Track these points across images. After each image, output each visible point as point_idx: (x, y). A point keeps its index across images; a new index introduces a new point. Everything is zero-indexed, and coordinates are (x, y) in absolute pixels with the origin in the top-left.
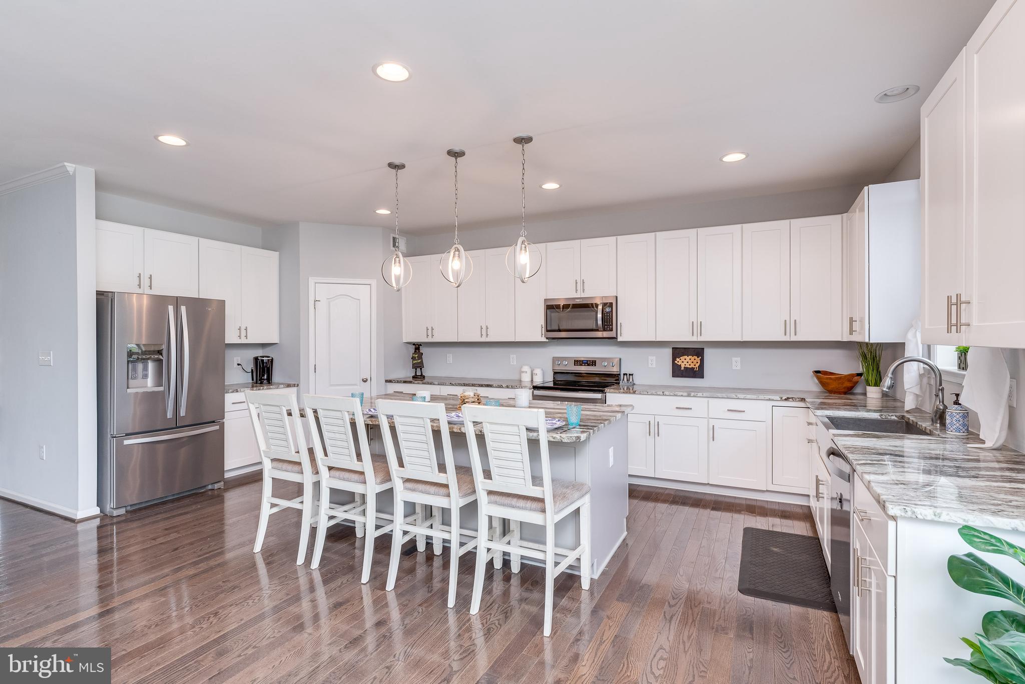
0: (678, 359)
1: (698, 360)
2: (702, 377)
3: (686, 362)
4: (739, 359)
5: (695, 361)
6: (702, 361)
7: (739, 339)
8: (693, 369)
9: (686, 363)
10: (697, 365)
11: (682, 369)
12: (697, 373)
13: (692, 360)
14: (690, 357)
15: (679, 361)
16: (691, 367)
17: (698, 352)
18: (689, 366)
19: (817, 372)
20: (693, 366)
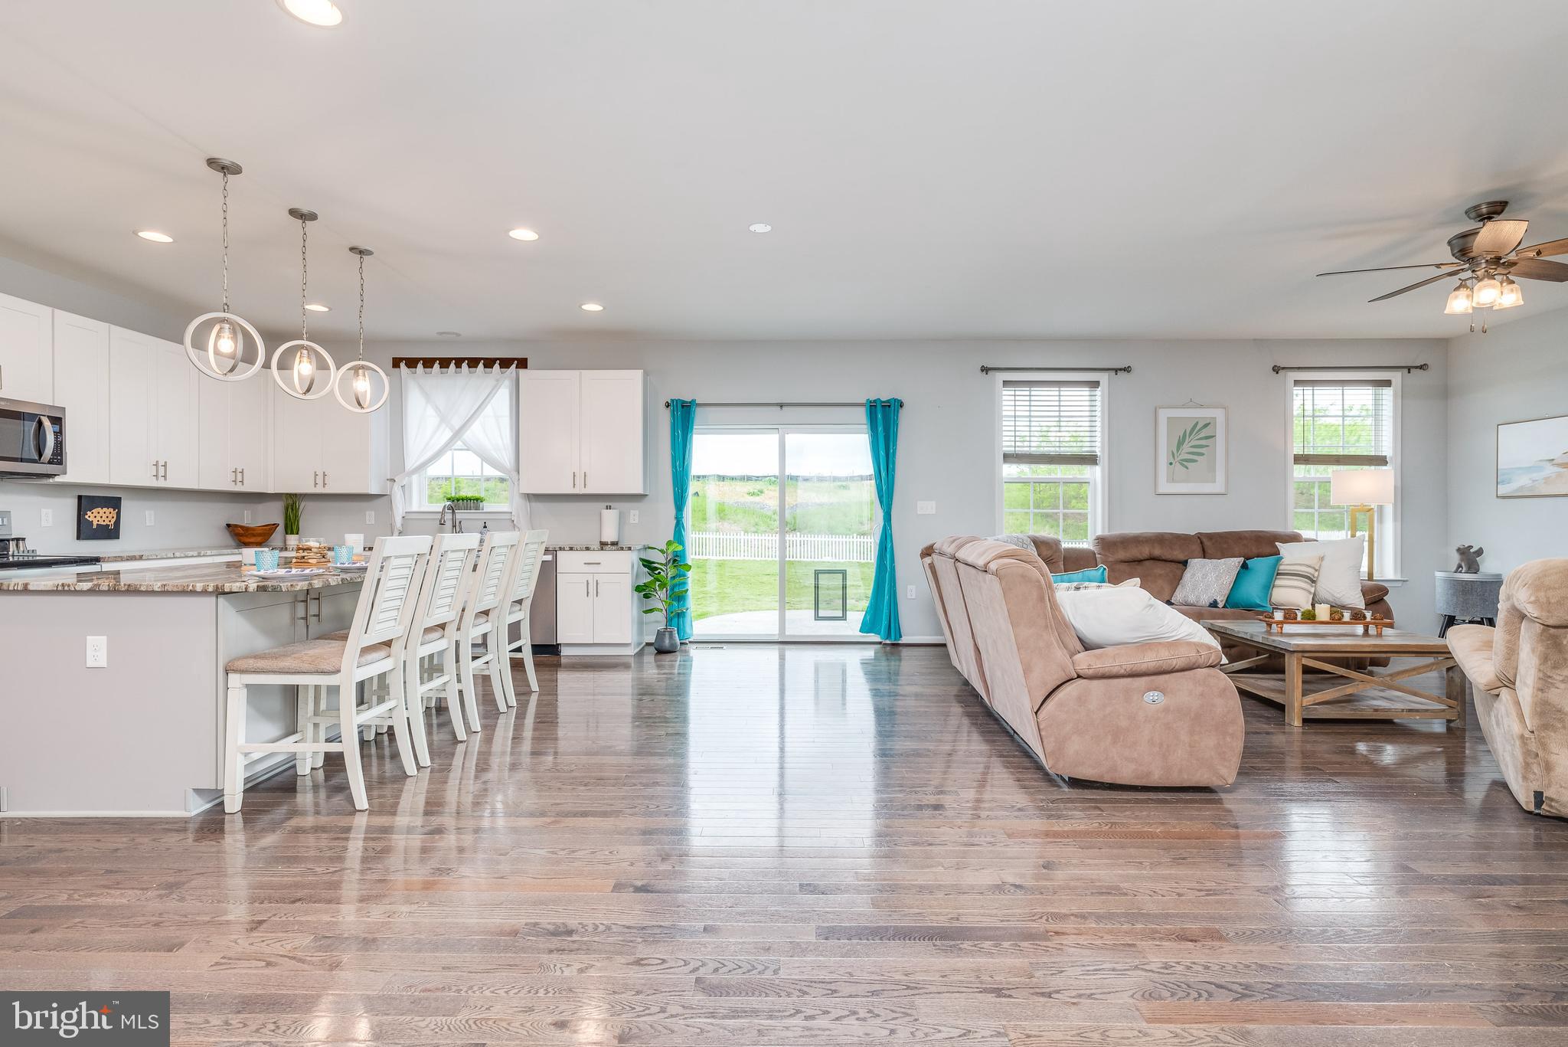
2: (117, 537)
3: (99, 516)
4: (151, 513)
5: (111, 515)
6: (118, 515)
7: (195, 488)
8: (108, 525)
9: (100, 519)
10: (113, 521)
11: (95, 527)
12: (110, 533)
13: (107, 514)
14: (105, 509)
16: (105, 523)
17: (114, 503)
18: (103, 523)
19: (228, 526)
20: (107, 522)
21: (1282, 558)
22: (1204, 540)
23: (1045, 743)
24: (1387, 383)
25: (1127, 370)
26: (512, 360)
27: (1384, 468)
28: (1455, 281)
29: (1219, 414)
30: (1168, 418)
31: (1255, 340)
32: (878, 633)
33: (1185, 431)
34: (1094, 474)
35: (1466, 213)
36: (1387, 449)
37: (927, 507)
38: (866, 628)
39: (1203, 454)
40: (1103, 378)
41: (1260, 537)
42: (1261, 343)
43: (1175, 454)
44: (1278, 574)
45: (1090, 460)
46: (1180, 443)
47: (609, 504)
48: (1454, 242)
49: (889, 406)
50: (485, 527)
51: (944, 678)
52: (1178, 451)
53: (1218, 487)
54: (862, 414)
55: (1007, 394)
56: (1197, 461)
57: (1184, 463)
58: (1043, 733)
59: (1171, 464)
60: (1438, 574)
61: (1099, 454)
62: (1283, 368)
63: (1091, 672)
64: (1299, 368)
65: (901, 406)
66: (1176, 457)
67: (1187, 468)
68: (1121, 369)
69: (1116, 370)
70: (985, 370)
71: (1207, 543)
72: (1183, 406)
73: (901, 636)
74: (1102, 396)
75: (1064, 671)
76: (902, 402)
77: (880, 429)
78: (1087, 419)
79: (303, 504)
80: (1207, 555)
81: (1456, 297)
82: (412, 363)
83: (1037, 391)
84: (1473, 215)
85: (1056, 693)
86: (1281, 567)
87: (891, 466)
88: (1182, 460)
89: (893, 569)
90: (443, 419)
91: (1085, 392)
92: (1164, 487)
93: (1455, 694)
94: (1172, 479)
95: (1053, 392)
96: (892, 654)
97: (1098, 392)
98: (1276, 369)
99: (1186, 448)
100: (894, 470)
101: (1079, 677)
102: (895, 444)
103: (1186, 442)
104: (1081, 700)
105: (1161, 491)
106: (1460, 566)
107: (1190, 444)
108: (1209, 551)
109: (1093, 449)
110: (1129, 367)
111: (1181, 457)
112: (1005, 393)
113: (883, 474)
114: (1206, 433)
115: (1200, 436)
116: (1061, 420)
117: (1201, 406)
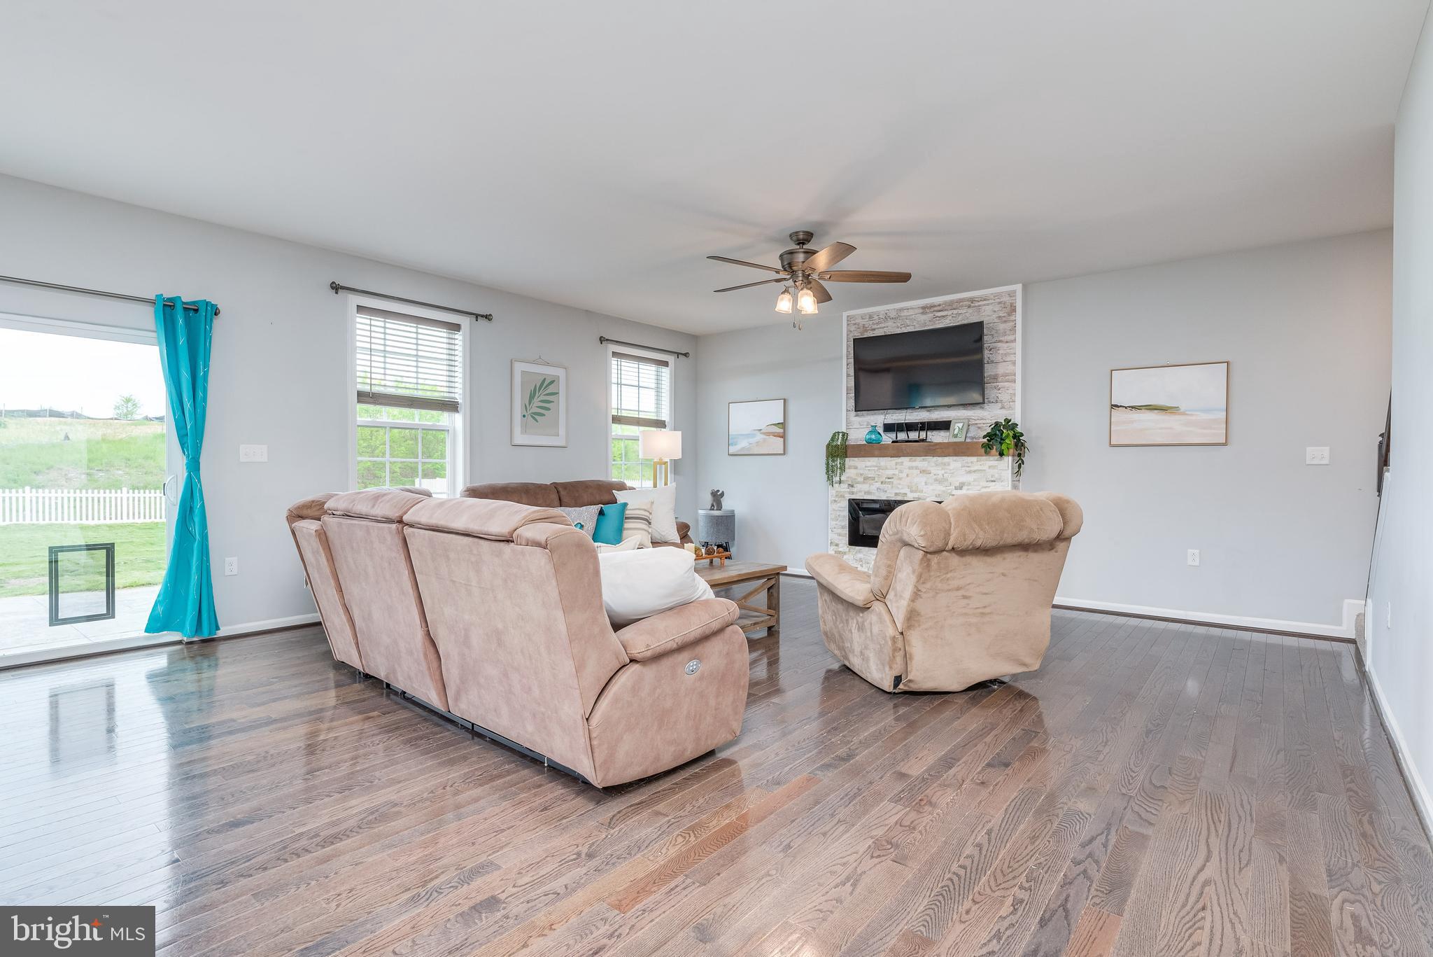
21: (625, 505)
22: (560, 489)
23: (595, 755)
24: (666, 364)
25: (488, 317)
27: (664, 430)
28: (782, 285)
29: (560, 373)
30: (522, 372)
31: (587, 311)
32: (179, 628)
33: (536, 386)
34: (456, 422)
35: (790, 236)
36: (665, 416)
37: (255, 453)
38: (155, 624)
39: (549, 409)
40: (464, 321)
41: (599, 485)
42: (590, 314)
43: (528, 407)
44: (627, 518)
45: (451, 406)
46: (532, 397)
48: (785, 256)
49: (196, 311)
51: (319, 678)
52: (530, 404)
53: (560, 440)
54: (148, 317)
55: (362, 321)
56: (544, 415)
57: (535, 416)
58: (595, 743)
59: (524, 416)
60: (701, 512)
61: (460, 401)
62: (607, 340)
63: (649, 654)
64: (617, 342)
65: (216, 314)
66: (528, 410)
67: (537, 421)
68: (482, 316)
69: (477, 316)
70: (336, 288)
71: (563, 493)
72: (534, 362)
73: (218, 628)
74: (464, 341)
75: (617, 658)
76: (217, 309)
77: (182, 341)
78: (445, 363)
80: (563, 503)
81: (782, 299)
83: (392, 324)
84: (794, 238)
85: (610, 687)
86: (627, 512)
87: (200, 394)
88: (534, 413)
89: (205, 537)
91: (443, 333)
92: (520, 438)
93: (774, 605)
94: (524, 431)
95: (410, 327)
96: (205, 656)
97: (459, 336)
98: (602, 340)
99: (536, 402)
100: (205, 399)
101: (632, 661)
102: (206, 365)
103: (536, 397)
104: (635, 689)
105: (516, 442)
106: (713, 505)
107: (539, 399)
108: (565, 499)
109: (452, 395)
110: (490, 315)
111: (532, 411)
112: (358, 320)
113: (188, 405)
114: (551, 389)
115: (547, 392)
116: (419, 360)
117: (548, 364)
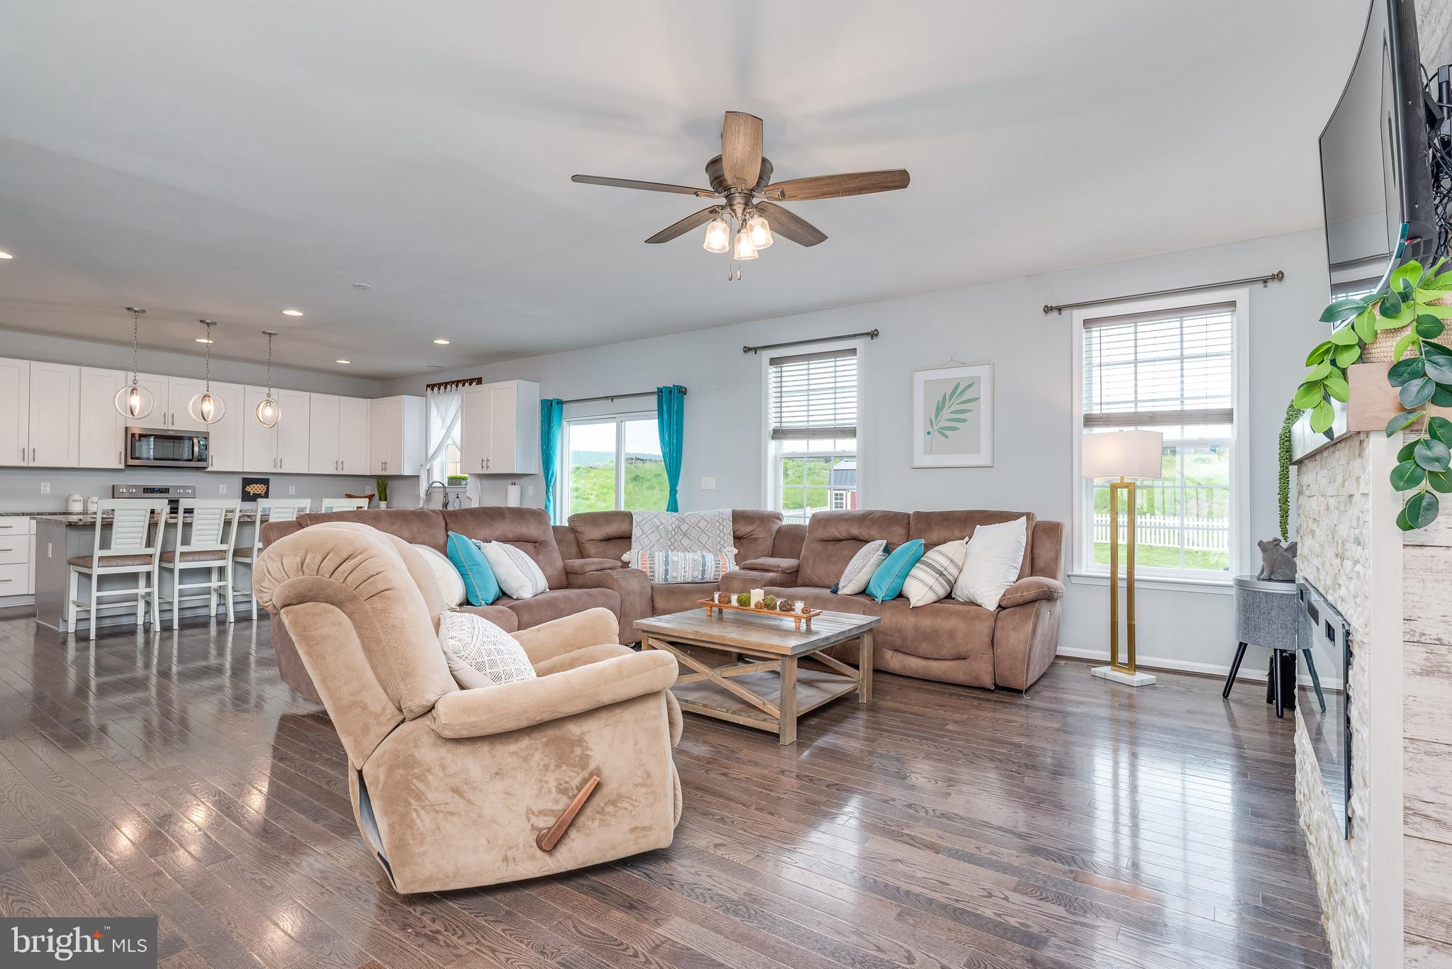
0: (248, 487)
1: (265, 487)
3: (253, 489)
4: (294, 487)
5: (262, 488)
7: (307, 473)
8: (260, 494)
9: (255, 490)
10: (264, 491)
11: (251, 494)
12: (263, 497)
13: (260, 487)
14: (257, 484)
15: (248, 489)
16: (257, 493)
17: (265, 482)
19: (347, 495)
20: (260, 492)
22: (911, 520)
26: (474, 379)
29: (983, 372)
30: (925, 381)
33: (945, 395)
37: (709, 483)
39: (965, 420)
40: (859, 344)
43: (934, 421)
45: (850, 432)
46: (939, 409)
47: (513, 481)
49: (675, 392)
50: (458, 497)
52: (936, 418)
53: (983, 458)
55: (776, 371)
56: (959, 429)
57: (943, 432)
59: (928, 433)
61: (856, 426)
62: (1062, 307)
64: (1087, 303)
65: (685, 392)
66: (934, 425)
67: (947, 437)
69: (871, 335)
71: (912, 523)
72: (943, 367)
74: (859, 364)
76: (686, 388)
79: (389, 483)
82: (432, 386)
88: (941, 428)
90: (443, 421)
92: (921, 459)
94: (929, 450)
97: (856, 360)
98: (1050, 309)
99: (946, 414)
103: (946, 407)
105: (917, 464)
107: (950, 410)
110: (875, 330)
111: (941, 425)
112: (772, 370)
114: (968, 395)
115: (962, 399)
116: (837, 391)
117: (964, 365)
